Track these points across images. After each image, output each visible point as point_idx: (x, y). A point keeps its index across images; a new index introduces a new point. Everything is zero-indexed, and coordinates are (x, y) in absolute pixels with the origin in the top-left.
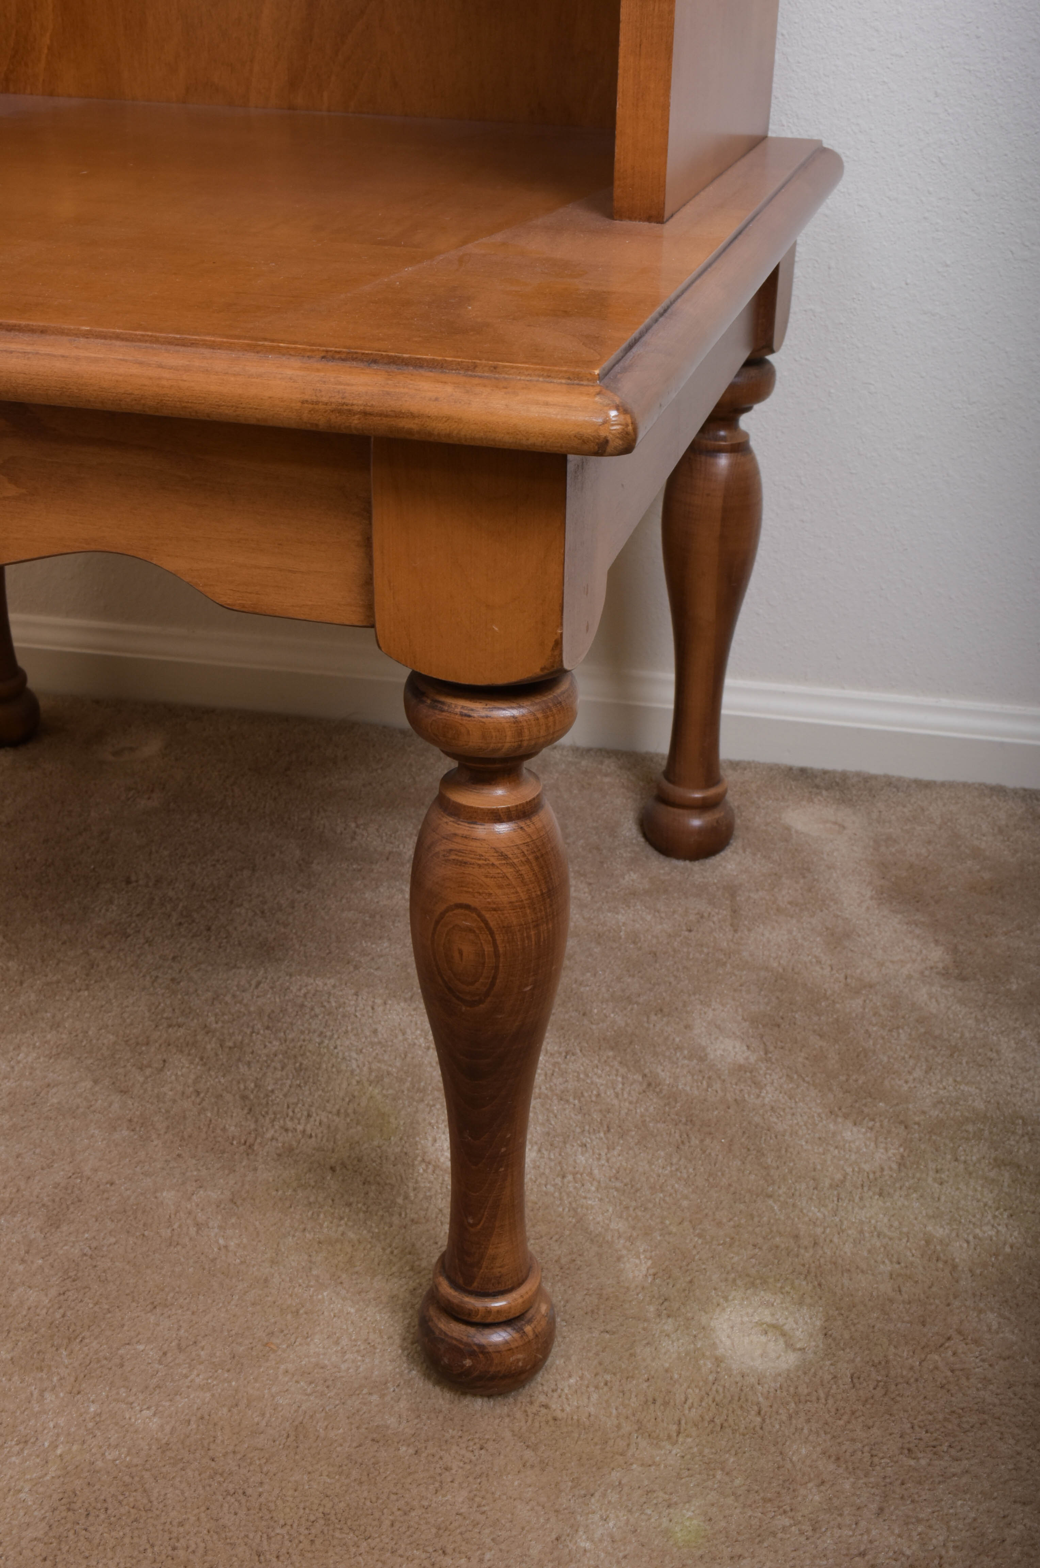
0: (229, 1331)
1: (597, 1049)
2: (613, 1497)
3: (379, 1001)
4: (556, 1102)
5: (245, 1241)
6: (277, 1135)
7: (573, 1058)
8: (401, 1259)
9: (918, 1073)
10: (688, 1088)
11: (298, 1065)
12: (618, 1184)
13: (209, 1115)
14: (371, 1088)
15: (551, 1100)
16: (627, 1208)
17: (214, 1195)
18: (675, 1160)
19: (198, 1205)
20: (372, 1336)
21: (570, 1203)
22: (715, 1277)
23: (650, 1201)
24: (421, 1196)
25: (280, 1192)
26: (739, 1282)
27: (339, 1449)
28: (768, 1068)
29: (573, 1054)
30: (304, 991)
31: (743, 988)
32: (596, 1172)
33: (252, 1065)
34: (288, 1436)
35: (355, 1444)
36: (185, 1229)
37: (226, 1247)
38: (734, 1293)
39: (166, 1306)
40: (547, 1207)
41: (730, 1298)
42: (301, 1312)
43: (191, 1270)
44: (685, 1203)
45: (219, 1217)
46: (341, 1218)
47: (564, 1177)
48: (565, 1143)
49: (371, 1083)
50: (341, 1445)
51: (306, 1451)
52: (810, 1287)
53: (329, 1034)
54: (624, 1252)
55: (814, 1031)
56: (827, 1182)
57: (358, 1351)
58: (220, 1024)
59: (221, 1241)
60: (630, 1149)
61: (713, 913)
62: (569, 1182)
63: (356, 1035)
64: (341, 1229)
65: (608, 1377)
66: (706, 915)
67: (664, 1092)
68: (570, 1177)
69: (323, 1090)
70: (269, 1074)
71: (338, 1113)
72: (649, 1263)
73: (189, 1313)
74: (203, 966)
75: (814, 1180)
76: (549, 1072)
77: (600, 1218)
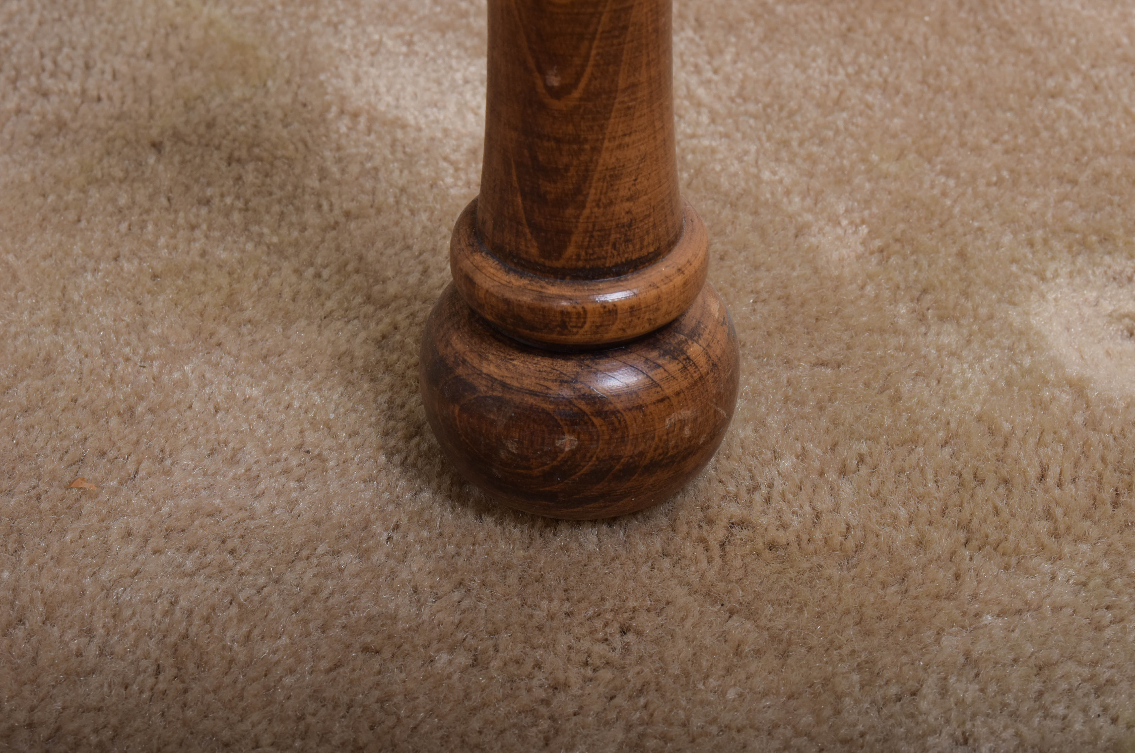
6: (25, 105)
8: (340, 285)
12: (751, 107)
14: (205, 10)
20: (311, 437)
24: (354, 169)
25: (51, 198)
26: (1056, 245)
27: (288, 681)
34: (158, 671)
35: (324, 665)
38: (1052, 266)
41: (1049, 274)
42: (140, 409)
44: (897, 123)
46: (193, 228)
50: (291, 671)
51: (210, 697)
54: (808, 217)
57: (286, 471)
60: (753, 50)
64: (197, 246)
65: (863, 447)
69: (110, 21)
71: (149, 56)
77: (735, 167)
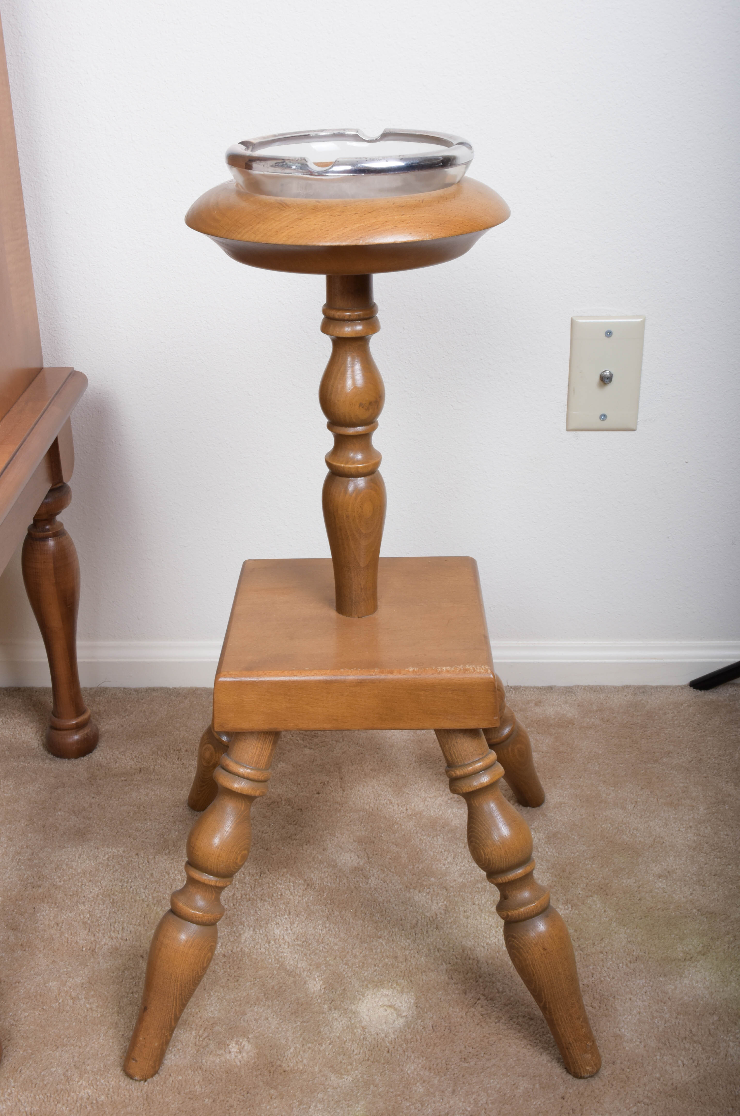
0: (102, 1054)
1: (277, 868)
2: (320, 1106)
3: (151, 857)
4: (259, 901)
5: (101, 1003)
7: (265, 876)
9: (450, 859)
10: (329, 884)
11: (111, 900)
13: (67, 935)
15: (256, 901)
16: (305, 954)
17: (79, 980)
18: (327, 925)
19: (70, 987)
21: (275, 957)
22: (356, 985)
23: (317, 949)
28: (370, 867)
29: (264, 873)
30: (107, 856)
31: (352, 823)
32: (286, 937)
33: (86, 904)
36: (66, 1002)
37: (91, 1009)
39: (64, 1046)
40: (263, 961)
43: (74, 1024)
45: (84, 992)
47: (269, 943)
48: (267, 924)
49: (155, 905)
52: (406, 983)
53: (126, 880)
55: (393, 843)
56: (409, 925)
58: (62, 883)
59: (88, 1006)
61: (330, 781)
62: (273, 945)
63: (142, 878)
66: (326, 783)
67: (317, 888)
68: (272, 943)
70: (96, 907)
72: (321, 982)
73: (77, 1047)
74: (46, 849)
75: (401, 925)
76: (253, 885)
